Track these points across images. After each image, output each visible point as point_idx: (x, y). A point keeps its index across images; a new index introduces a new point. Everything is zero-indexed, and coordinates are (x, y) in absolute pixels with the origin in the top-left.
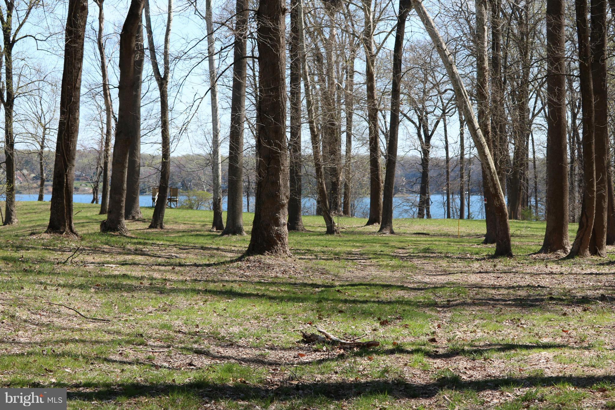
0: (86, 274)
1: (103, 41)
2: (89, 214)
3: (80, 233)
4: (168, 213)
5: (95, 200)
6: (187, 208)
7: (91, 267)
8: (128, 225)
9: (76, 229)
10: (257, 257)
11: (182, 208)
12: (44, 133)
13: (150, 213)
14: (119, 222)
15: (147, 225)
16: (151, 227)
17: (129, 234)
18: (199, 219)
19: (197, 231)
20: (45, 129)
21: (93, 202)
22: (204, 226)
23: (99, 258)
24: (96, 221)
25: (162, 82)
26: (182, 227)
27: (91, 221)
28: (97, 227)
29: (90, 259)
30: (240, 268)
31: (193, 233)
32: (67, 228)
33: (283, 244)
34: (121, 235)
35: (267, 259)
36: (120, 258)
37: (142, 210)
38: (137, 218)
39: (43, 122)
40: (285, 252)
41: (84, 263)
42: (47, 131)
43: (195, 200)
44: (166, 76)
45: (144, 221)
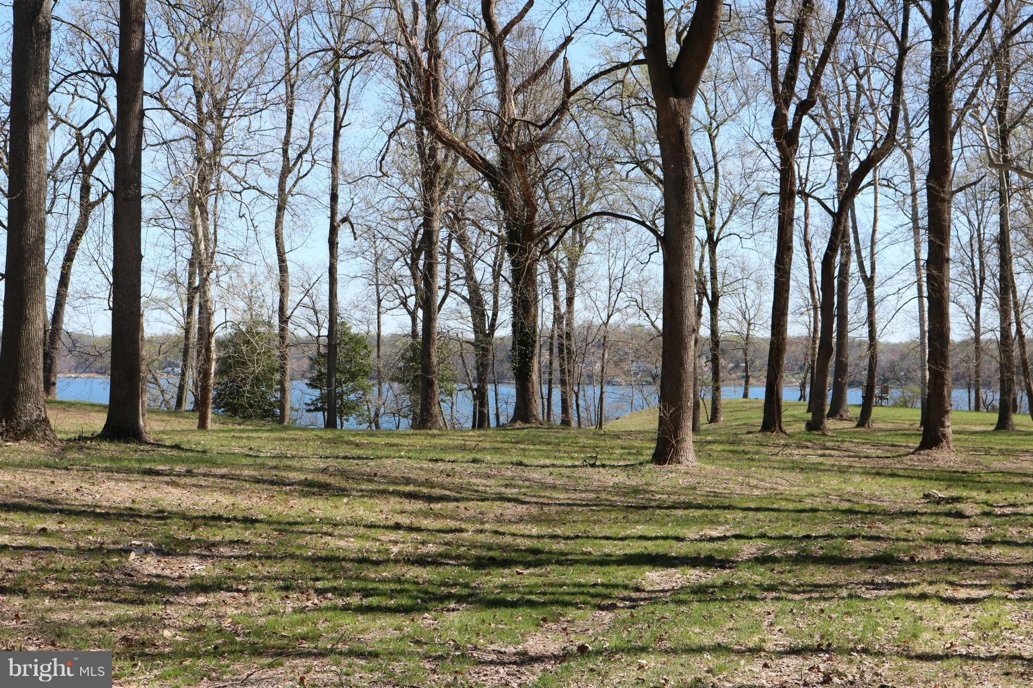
0: (793, 462)
1: (809, 237)
2: (796, 413)
3: (787, 432)
4: (876, 412)
5: (802, 397)
6: (901, 406)
7: (797, 457)
8: (830, 424)
9: (785, 428)
10: (926, 451)
11: (895, 405)
12: (748, 329)
13: (858, 412)
14: (822, 423)
15: (854, 424)
16: (858, 426)
17: (830, 434)
18: (909, 418)
19: (904, 430)
20: (749, 324)
21: (800, 400)
22: (912, 425)
23: (802, 452)
24: (802, 420)
25: (869, 282)
26: (890, 426)
27: (797, 420)
28: (803, 426)
29: (796, 452)
30: (911, 460)
31: (900, 432)
32: (777, 428)
33: (948, 442)
34: (824, 435)
35: (935, 453)
36: (820, 452)
37: (850, 409)
38: (845, 417)
39: (747, 316)
40: (949, 447)
41: (792, 455)
42: (752, 327)
43: (909, 397)
44: (872, 277)
45: (850, 420)
